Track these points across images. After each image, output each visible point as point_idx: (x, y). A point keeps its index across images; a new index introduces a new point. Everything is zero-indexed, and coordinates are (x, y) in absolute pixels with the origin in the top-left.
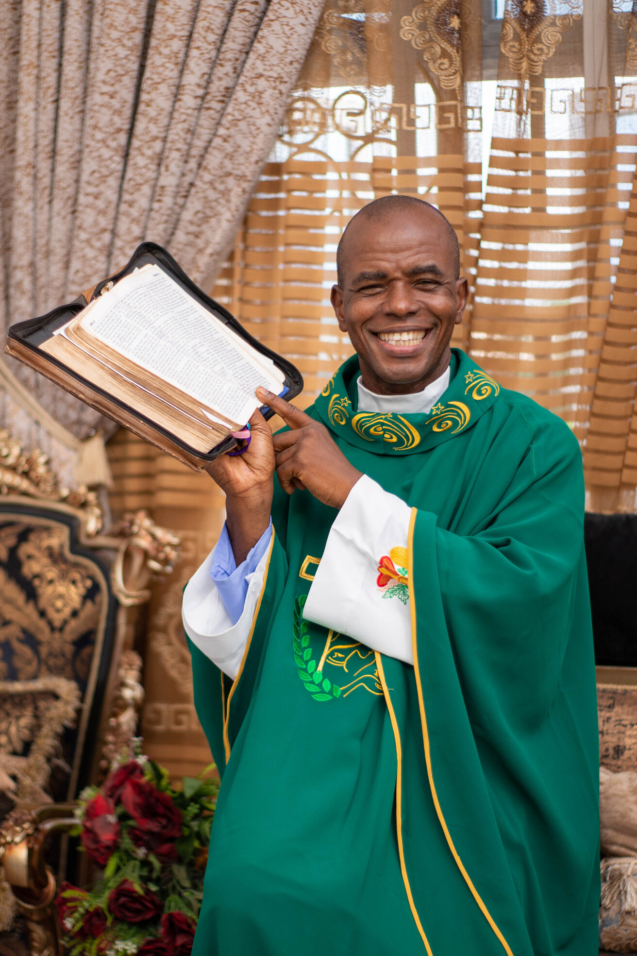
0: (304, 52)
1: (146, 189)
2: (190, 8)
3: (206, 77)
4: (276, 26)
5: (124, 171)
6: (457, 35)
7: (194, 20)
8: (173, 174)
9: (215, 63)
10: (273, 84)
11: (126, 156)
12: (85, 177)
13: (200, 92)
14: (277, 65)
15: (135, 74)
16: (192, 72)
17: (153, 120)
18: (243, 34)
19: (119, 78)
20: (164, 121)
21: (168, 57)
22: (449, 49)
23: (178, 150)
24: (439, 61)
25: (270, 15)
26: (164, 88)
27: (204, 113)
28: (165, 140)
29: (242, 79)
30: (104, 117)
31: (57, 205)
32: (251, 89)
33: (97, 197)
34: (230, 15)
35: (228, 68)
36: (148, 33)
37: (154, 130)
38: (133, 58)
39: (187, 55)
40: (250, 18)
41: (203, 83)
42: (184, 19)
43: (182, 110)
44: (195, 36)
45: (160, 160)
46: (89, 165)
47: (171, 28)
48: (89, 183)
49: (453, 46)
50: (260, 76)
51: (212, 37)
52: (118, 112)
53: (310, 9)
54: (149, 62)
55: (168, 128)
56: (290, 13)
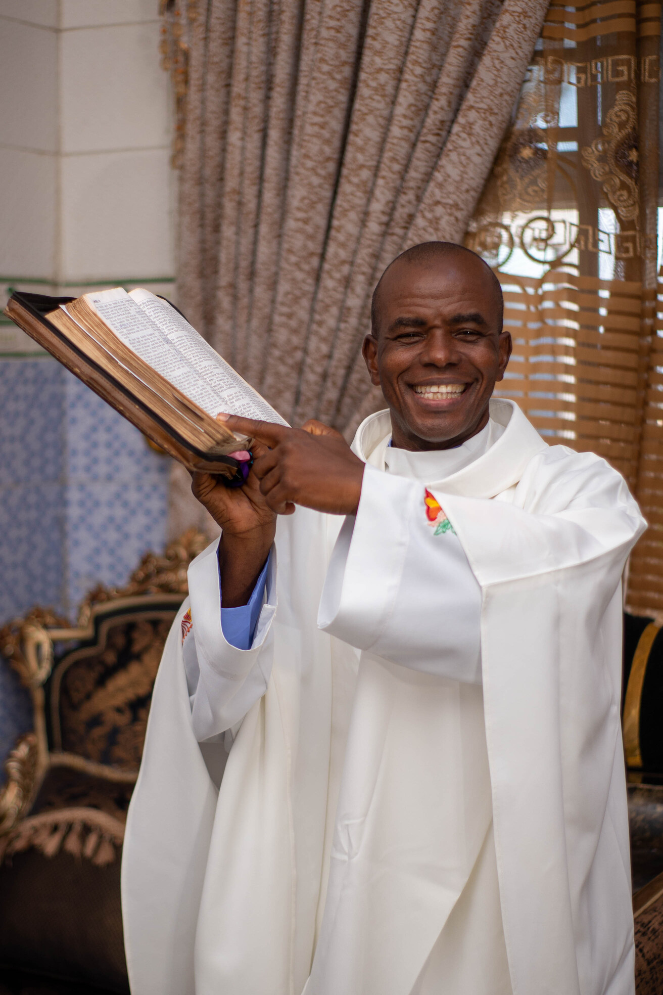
0: (482, 182)
1: (334, 310)
2: (378, 139)
3: (391, 205)
4: (454, 156)
5: (315, 293)
6: (635, 167)
7: (381, 150)
8: (358, 296)
9: (398, 191)
10: (449, 211)
11: (318, 279)
12: (280, 298)
13: (385, 219)
14: (454, 193)
15: (328, 201)
16: (378, 200)
17: (343, 245)
18: (425, 163)
19: (312, 205)
20: (352, 245)
21: (357, 186)
22: (629, 181)
23: (364, 273)
24: (618, 193)
25: (449, 146)
26: (353, 215)
27: (389, 239)
28: (352, 263)
29: (422, 206)
30: (298, 242)
31: (255, 323)
32: (429, 215)
33: (290, 316)
34: (414, 146)
35: (411, 196)
36: (340, 163)
37: (343, 254)
38: (327, 186)
39: (374, 184)
40: (432, 148)
41: (388, 211)
42: (372, 150)
43: (368, 236)
44: (382, 166)
45: (347, 282)
46: (284, 287)
47: (360, 158)
48: (283, 304)
49: (631, 177)
50: (438, 203)
51: (397, 167)
52: (311, 237)
53: (485, 139)
54: (340, 190)
55: (355, 252)
56: (467, 144)
